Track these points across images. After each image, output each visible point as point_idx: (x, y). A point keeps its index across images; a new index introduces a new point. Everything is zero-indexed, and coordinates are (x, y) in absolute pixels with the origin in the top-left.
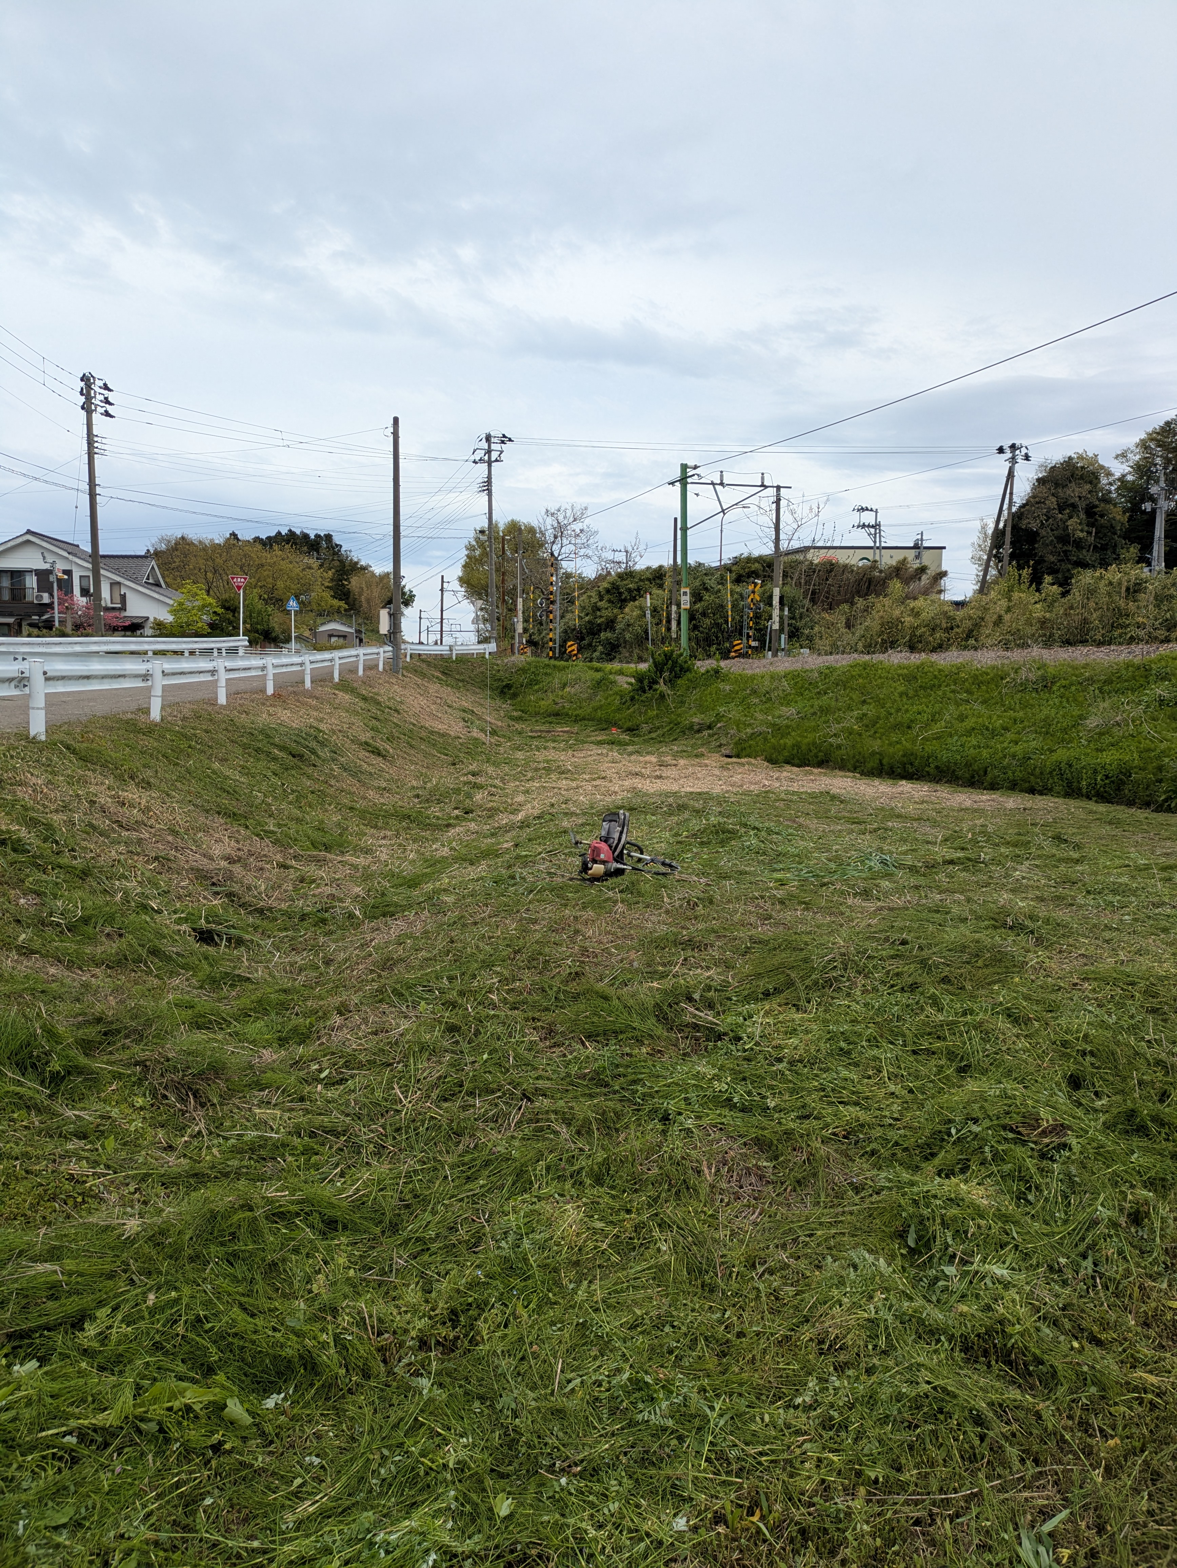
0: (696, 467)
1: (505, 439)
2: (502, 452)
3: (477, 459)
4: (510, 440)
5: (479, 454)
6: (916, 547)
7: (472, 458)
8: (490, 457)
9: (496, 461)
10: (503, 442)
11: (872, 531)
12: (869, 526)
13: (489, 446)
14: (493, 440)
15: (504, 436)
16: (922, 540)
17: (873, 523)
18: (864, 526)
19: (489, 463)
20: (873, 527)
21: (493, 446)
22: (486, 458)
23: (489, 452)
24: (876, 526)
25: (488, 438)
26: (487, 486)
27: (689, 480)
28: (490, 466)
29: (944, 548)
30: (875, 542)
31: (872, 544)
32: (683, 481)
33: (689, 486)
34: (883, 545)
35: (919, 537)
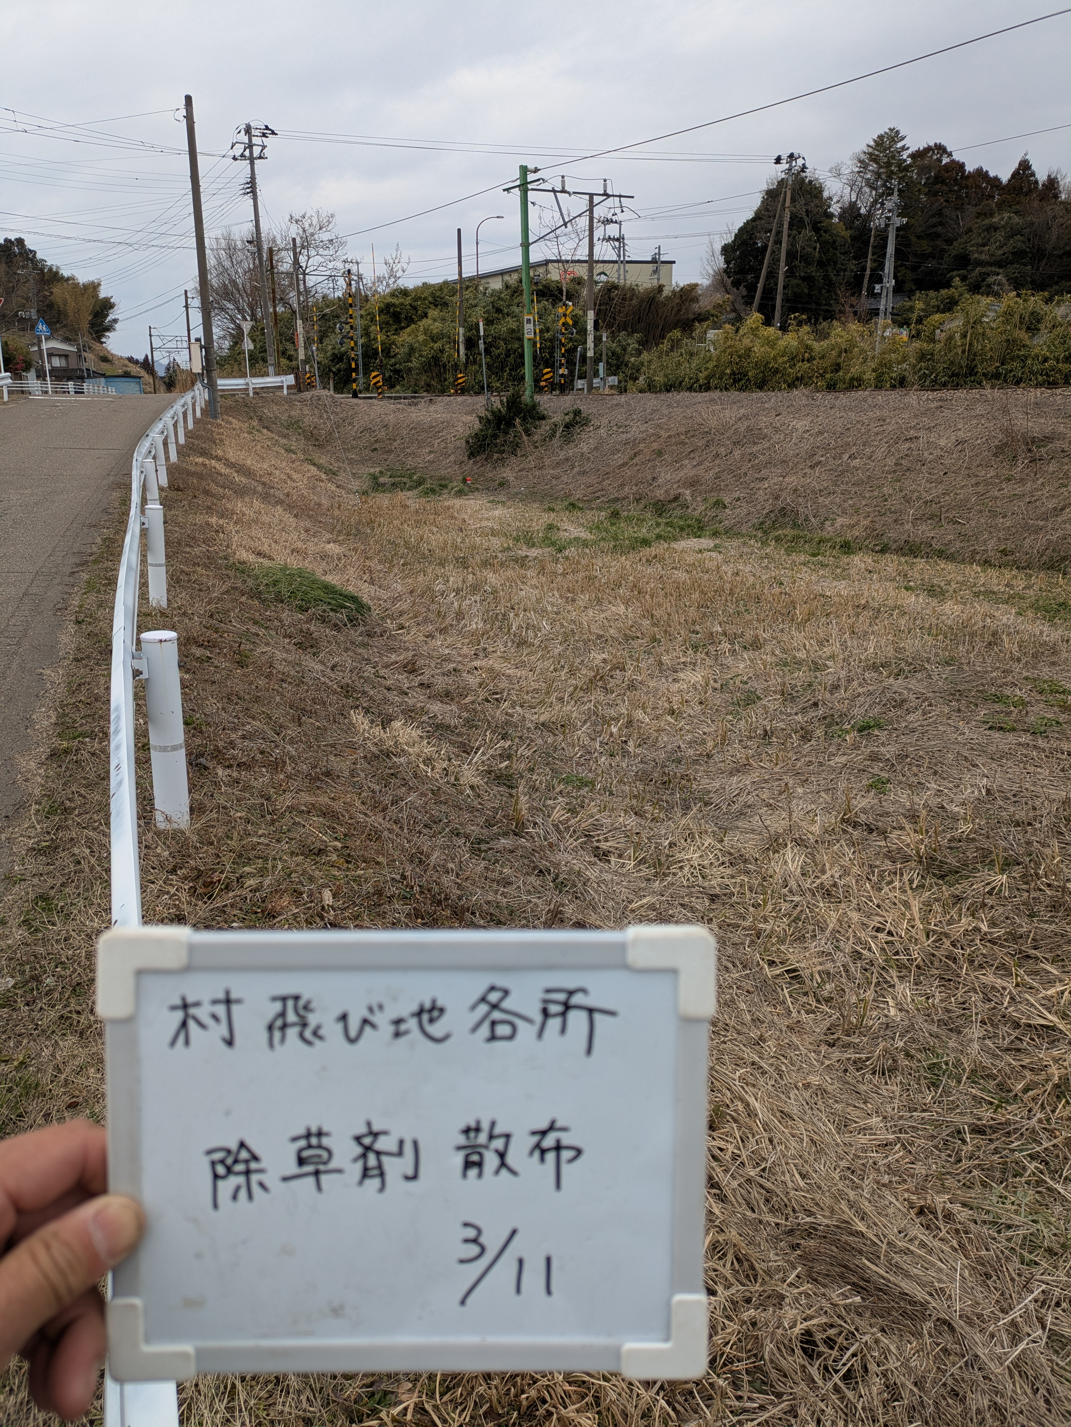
0: (536, 170)
1: (268, 132)
2: (264, 147)
3: (238, 154)
4: (273, 133)
5: (238, 150)
6: (654, 261)
7: (231, 153)
8: (251, 153)
9: (260, 158)
10: (264, 135)
11: (617, 244)
12: (614, 239)
13: (250, 140)
14: (254, 132)
15: (267, 128)
16: (659, 254)
17: (617, 236)
18: (609, 239)
19: (252, 160)
20: (618, 240)
21: (255, 140)
22: (247, 153)
23: (250, 146)
24: (620, 239)
25: (248, 130)
26: (252, 187)
27: (530, 186)
28: (252, 164)
29: (674, 262)
30: (619, 256)
31: (615, 258)
32: (524, 187)
33: (529, 193)
34: (627, 259)
35: (657, 251)
